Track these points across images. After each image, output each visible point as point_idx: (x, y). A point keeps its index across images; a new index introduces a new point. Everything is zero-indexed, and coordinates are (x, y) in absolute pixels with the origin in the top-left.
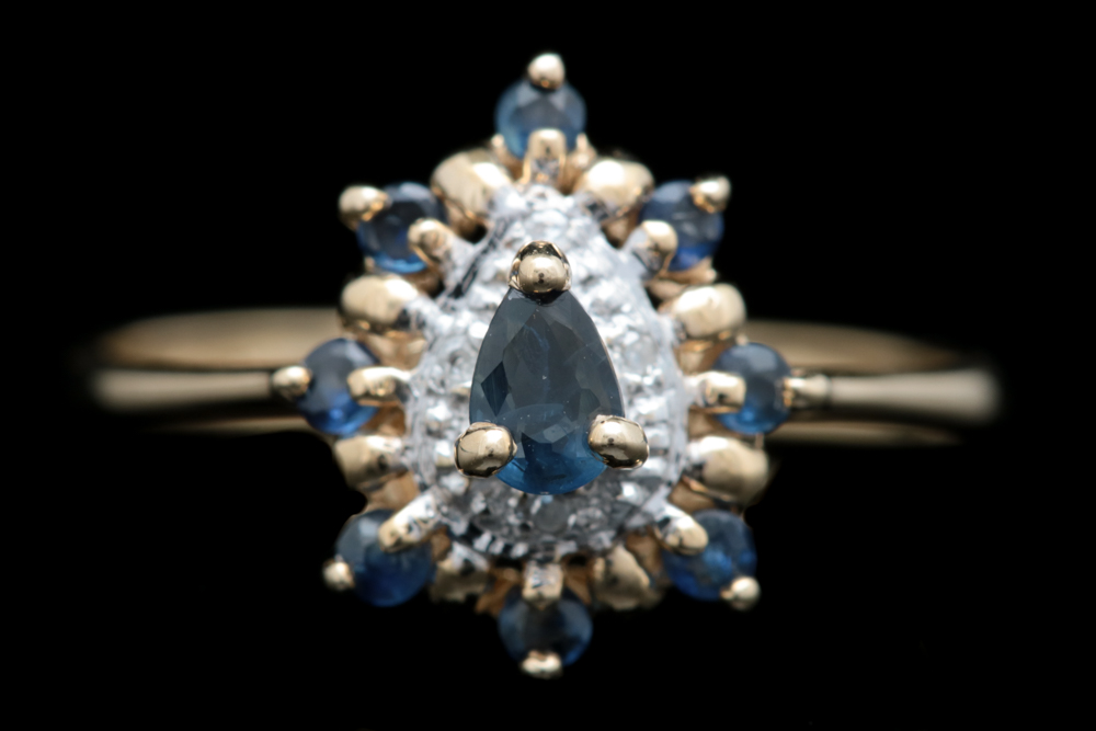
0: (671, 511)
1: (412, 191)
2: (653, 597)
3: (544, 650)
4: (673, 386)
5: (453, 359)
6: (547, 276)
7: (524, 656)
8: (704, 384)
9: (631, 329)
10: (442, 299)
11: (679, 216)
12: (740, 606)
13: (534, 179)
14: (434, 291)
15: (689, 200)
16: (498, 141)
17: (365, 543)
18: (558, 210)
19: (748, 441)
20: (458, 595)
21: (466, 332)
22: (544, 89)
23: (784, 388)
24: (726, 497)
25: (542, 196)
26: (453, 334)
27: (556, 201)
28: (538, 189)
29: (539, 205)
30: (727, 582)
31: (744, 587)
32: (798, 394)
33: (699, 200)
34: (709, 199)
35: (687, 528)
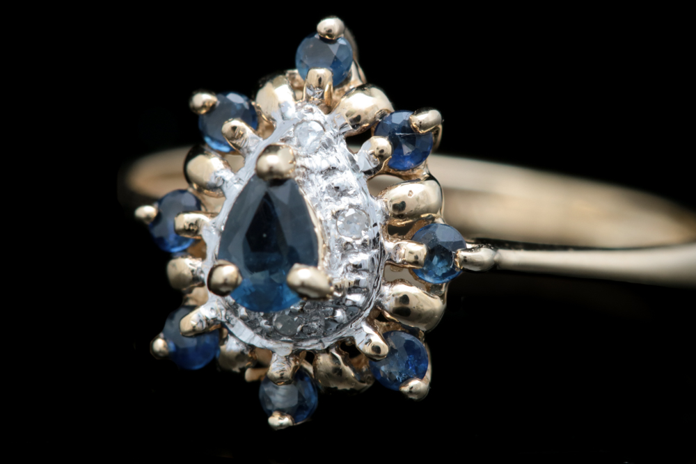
0: (367, 329)
1: (235, 98)
7: (271, 414)
9: (351, 206)
10: (239, 173)
13: (308, 99)
23: (455, 256)
25: (311, 111)
28: (309, 106)
29: (307, 117)
31: (417, 385)
32: (465, 261)
33: (414, 125)
34: (421, 124)
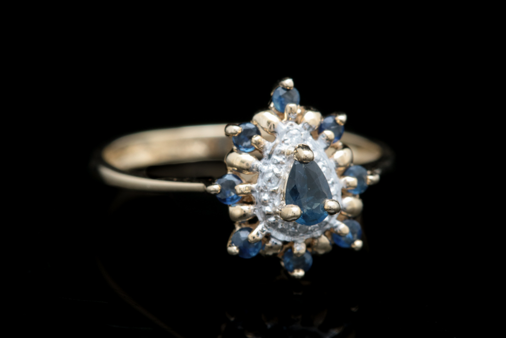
0: (338, 223)
1: (249, 125)
2: (330, 248)
3: (298, 268)
4: (337, 183)
5: (270, 180)
6: (308, 156)
7: (292, 271)
8: (345, 180)
10: (263, 160)
11: (333, 127)
12: (357, 249)
13: (288, 119)
14: (260, 158)
15: (335, 121)
16: (272, 105)
17: (243, 240)
18: (297, 129)
19: (354, 196)
20: (270, 253)
21: (273, 171)
22: (287, 90)
23: (367, 179)
24: (350, 215)
25: (292, 125)
26: (268, 172)
27: (296, 126)
28: (290, 122)
29: (291, 128)
30: (353, 242)
31: (358, 243)
32: (372, 181)
33: (338, 122)
34: (341, 121)
35: (343, 227)
